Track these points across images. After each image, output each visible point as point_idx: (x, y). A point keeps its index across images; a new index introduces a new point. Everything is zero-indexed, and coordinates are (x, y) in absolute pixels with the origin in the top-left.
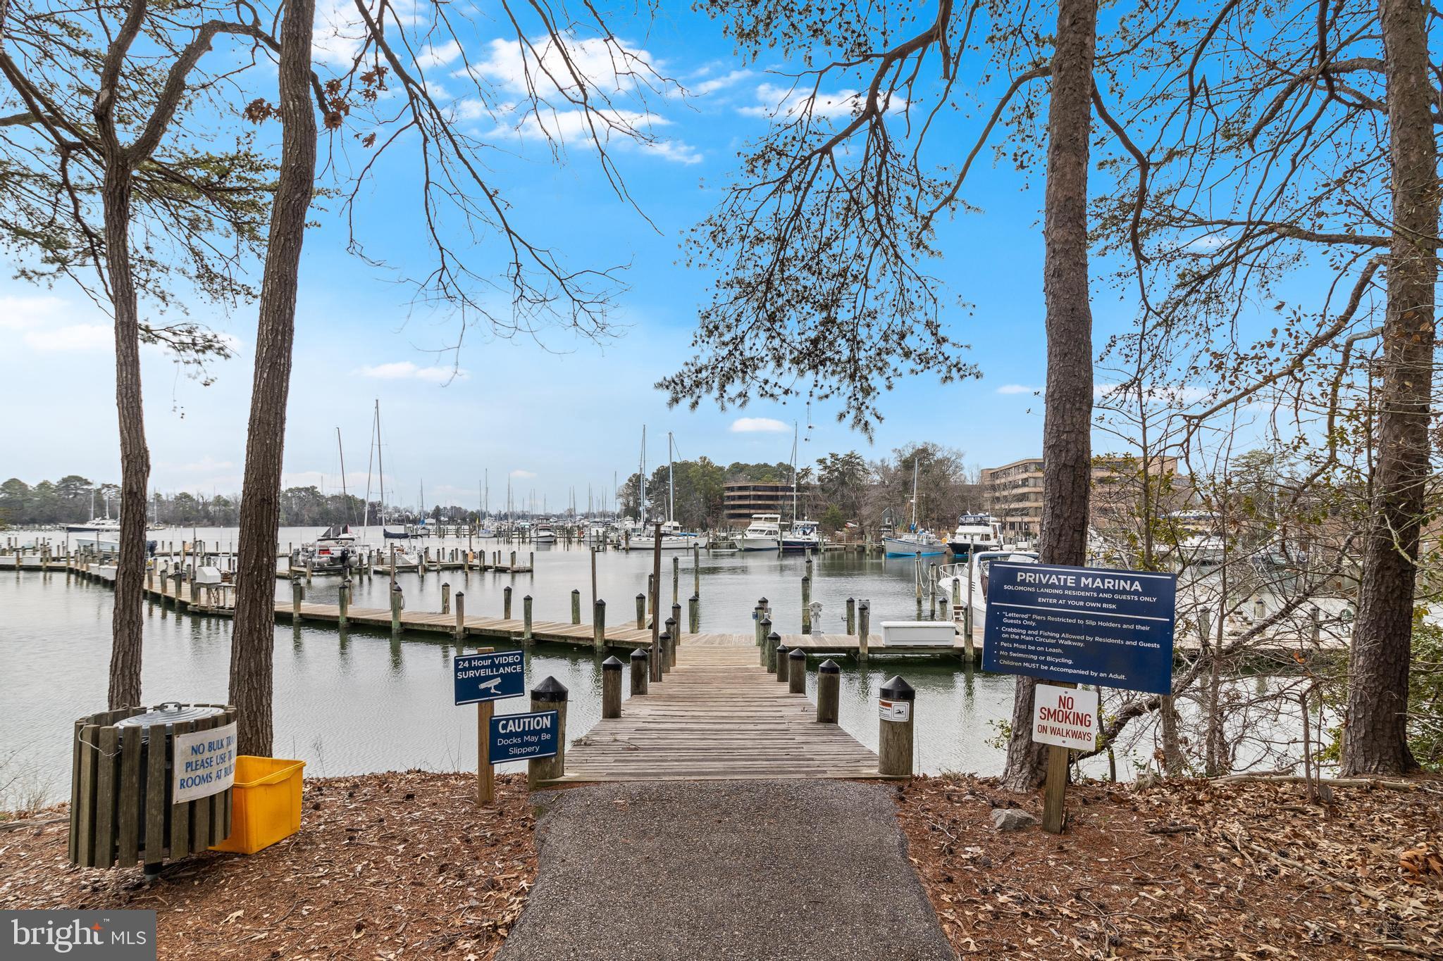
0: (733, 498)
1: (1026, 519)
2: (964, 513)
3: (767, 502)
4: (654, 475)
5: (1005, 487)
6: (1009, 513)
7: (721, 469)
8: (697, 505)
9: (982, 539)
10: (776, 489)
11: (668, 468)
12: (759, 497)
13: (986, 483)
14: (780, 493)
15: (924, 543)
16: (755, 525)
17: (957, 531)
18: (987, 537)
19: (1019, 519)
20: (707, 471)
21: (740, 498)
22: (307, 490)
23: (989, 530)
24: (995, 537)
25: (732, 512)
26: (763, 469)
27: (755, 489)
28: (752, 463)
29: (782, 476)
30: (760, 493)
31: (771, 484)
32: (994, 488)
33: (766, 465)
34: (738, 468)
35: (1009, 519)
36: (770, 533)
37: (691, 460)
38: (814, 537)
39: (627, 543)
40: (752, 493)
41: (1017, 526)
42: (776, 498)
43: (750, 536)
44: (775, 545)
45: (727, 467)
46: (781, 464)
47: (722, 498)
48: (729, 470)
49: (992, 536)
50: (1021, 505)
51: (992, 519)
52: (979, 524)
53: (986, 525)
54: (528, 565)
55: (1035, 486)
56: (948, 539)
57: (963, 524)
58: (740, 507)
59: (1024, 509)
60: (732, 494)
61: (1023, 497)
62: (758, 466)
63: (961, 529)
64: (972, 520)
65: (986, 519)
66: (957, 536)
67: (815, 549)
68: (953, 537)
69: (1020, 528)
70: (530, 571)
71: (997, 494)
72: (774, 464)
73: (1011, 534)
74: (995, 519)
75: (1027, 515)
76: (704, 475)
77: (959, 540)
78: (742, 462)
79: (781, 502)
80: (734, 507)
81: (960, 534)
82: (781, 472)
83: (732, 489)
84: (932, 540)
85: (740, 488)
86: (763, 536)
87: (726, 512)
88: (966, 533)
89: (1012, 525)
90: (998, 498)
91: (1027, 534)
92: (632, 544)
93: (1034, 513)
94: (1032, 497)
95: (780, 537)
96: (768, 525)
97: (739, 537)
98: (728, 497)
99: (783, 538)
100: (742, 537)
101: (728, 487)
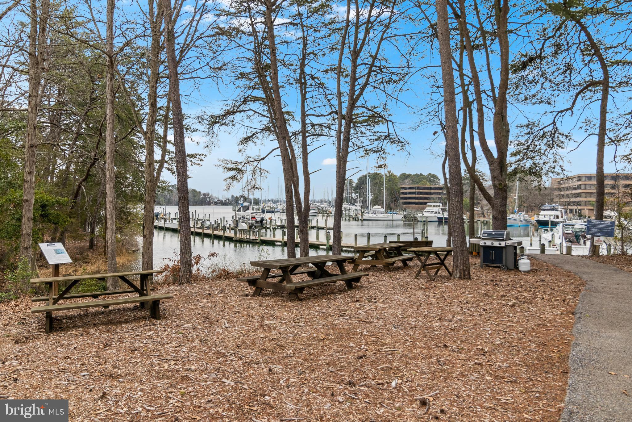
0: (406, 193)
1: (579, 207)
2: (543, 204)
3: (425, 196)
4: (358, 179)
5: (567, 189)
6: (569, 204)
7: (396, 176)
9: (554, 218)
10: (430, 188)
11: (366, 176)
12: (421, 193)
13: (555, 187)
14: (432, 191)
15: (522, 220)
16: (428, 209)
17: (540, 214)
18: (557, 217)
19: (576, 207)
20: (392, 178)
21: (410, 193)
23: (558, 213)
24: (562, 217)
25: (405, 201)
26: (419, 177)
27: (418, 188)
28: (413, 173)
29: (430, 181)
30: (421, 191)
31: (427, 186)
32: (560, 189)
33: (421, 175)
34: (405, 176)
35: (570, 207)
36: (436, 213)
39: (362, 217)
40: (417, 191)
41: (574, 211)
42: (430, 193)
43: (426, 214)
44: (437, 219)
45: (398, 176)
46: (430, 174)
47: (399, 193)
48: (400, 177)
49: (560, 216)
50: (577, 199)
51: (560, 207)
52: (552, 210)
53: (557, 210)
55: (585, 189)
56: (535, 218)
57: (544, 210)
58: (410, 198)
59: (579, 201)
60: (405, 191)
61: (578, 195)
62: (416, 175)
63: (542, 213)
64: (549, 208)
65: (557, 207)
66: (540, 216)
68: (538, 217)
69: (576, 212)
71: (562, 193)
72: (426, 174)
73: (570, 215)
74: (562, 207)
75: (580, 205)
77: (541, 218)
78: (407, 173)
79: (432, 196)
80: (406, 198)
81: (542, 215)
82: (430, 179)
83: (405, 188)
84: (526, 218)
85: (410, 188)
86: (432, 215)
87: (402, 201)
88: (545, 215)
89: (571, 210)
90: (563, 196)
91: (580, 216)
92: (364, 218)
93: (584, 204)
94: (583, 195)
95: (441, 216)
96: (435, 209)
97: (420, 215)
98: (403, 193)
99: (442, 216)
100: (421, 215)
101: (403, 188)
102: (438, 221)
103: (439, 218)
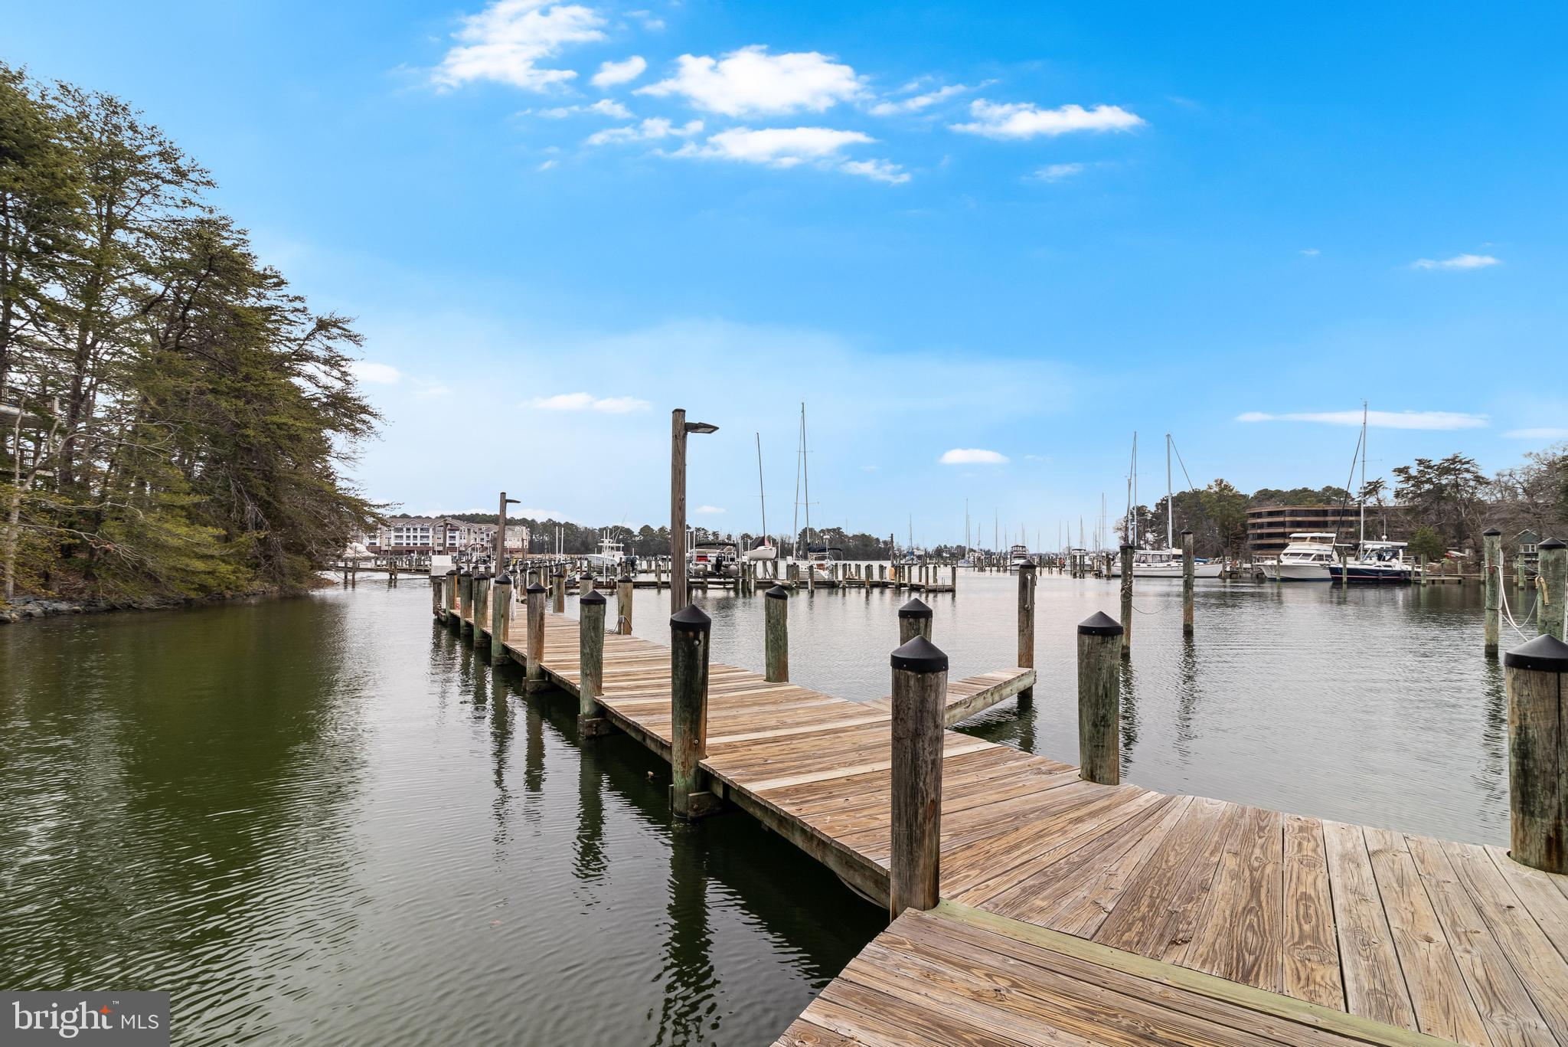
0: (1261, 526)
4: (1157, 505)
7: (1244, 497)
8: (1213, 533)
12: (1300, 524)
14: (1331, 516)
16: (1293, 547)
20: (1225, 496)
21: (1270, 525)
22: (834, 530)
26: (1301, 495)
27: (1293, 513)
29: (1330, 501)
30: (1299, 519)
31: (1315, 510)
33: (1305, 491)
34: (1265, 495)
36: (1320, 557)
37: (1203, 487)
38: (1398, 565)
39: (1109, 569)
40: (1289, 519)
43: (1287, 561)
44: (1327, 574)
45: (1251, 495)
46: (1328, 489)
47: (1245, 526)
48: (1255, 498)
54: (949, 582)
60: (1259, 520)
62: (1294, 491)
67: (1399, 580)
70: (951, 590)
72: (1317, 487)
76: (1219, 500)
78: (1273, 490)
80: (1261, 536)
82: (1329, 497)
83: (1259, 515)
85: (1271, 514)
86: (1309, 561)
87: (1251, 542)
95: (1336, 564)
96: (1315, 548)
97: (1269, 563)
98: (1254, 525)
99: (1341, 566)
100: (1275, 562)
101: (1254, 515)
102: (1333, 579)
103: (1333, 571)
